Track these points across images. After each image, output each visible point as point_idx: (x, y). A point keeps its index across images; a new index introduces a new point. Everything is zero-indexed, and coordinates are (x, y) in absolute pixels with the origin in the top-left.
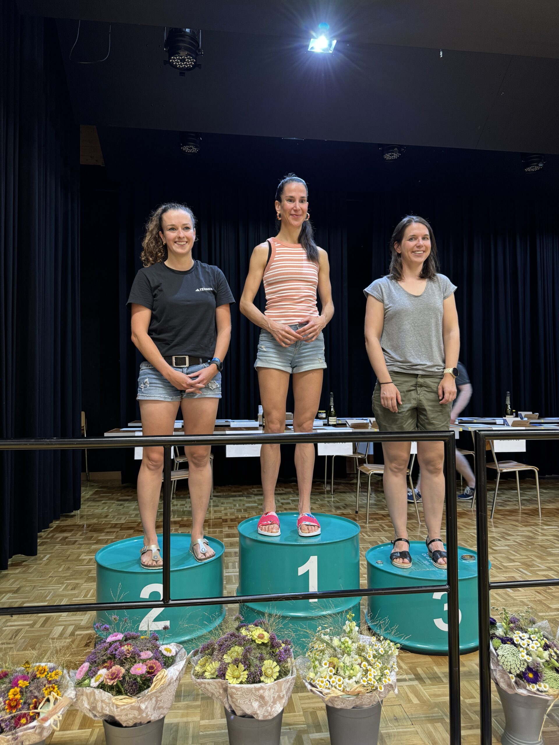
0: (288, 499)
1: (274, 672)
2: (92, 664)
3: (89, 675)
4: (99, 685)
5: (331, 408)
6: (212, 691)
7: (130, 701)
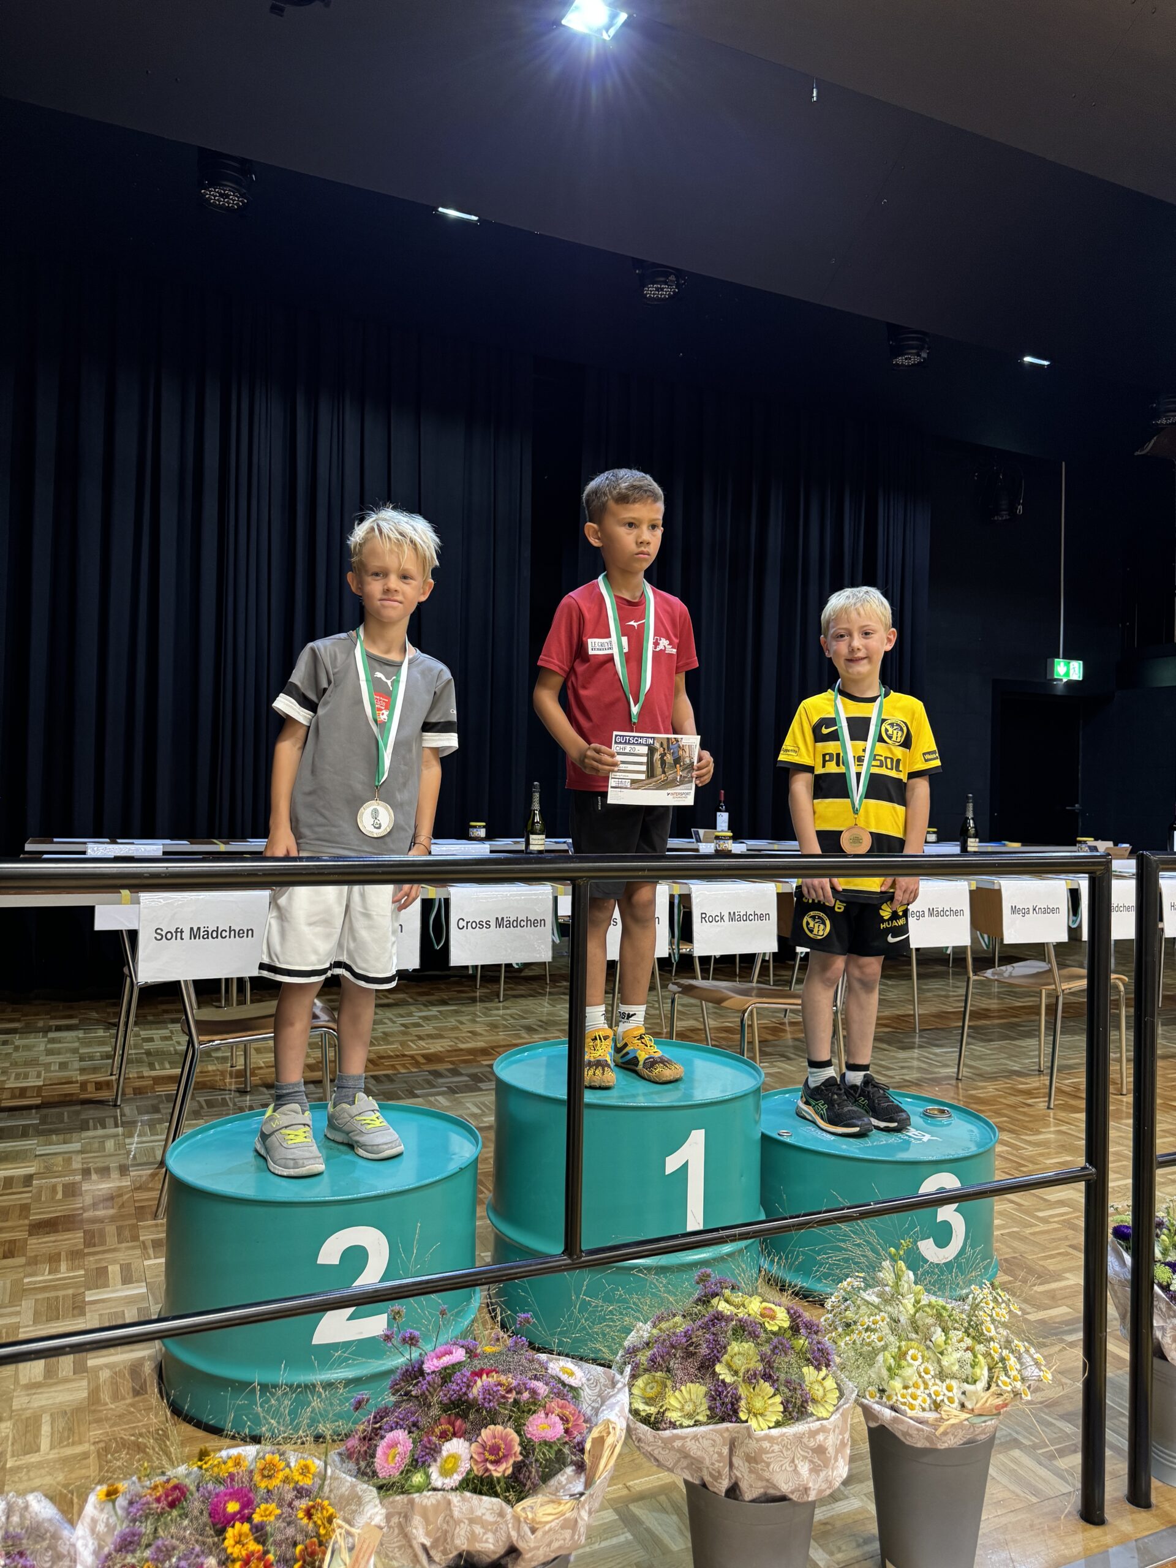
0: (410, 1015)
1: (827, 1389)
2: (410, 1432)
3: (420, 1460)
4: (461, 1483)
5: (534, 814)
6: (699, 1453)
7: (561, 1508)
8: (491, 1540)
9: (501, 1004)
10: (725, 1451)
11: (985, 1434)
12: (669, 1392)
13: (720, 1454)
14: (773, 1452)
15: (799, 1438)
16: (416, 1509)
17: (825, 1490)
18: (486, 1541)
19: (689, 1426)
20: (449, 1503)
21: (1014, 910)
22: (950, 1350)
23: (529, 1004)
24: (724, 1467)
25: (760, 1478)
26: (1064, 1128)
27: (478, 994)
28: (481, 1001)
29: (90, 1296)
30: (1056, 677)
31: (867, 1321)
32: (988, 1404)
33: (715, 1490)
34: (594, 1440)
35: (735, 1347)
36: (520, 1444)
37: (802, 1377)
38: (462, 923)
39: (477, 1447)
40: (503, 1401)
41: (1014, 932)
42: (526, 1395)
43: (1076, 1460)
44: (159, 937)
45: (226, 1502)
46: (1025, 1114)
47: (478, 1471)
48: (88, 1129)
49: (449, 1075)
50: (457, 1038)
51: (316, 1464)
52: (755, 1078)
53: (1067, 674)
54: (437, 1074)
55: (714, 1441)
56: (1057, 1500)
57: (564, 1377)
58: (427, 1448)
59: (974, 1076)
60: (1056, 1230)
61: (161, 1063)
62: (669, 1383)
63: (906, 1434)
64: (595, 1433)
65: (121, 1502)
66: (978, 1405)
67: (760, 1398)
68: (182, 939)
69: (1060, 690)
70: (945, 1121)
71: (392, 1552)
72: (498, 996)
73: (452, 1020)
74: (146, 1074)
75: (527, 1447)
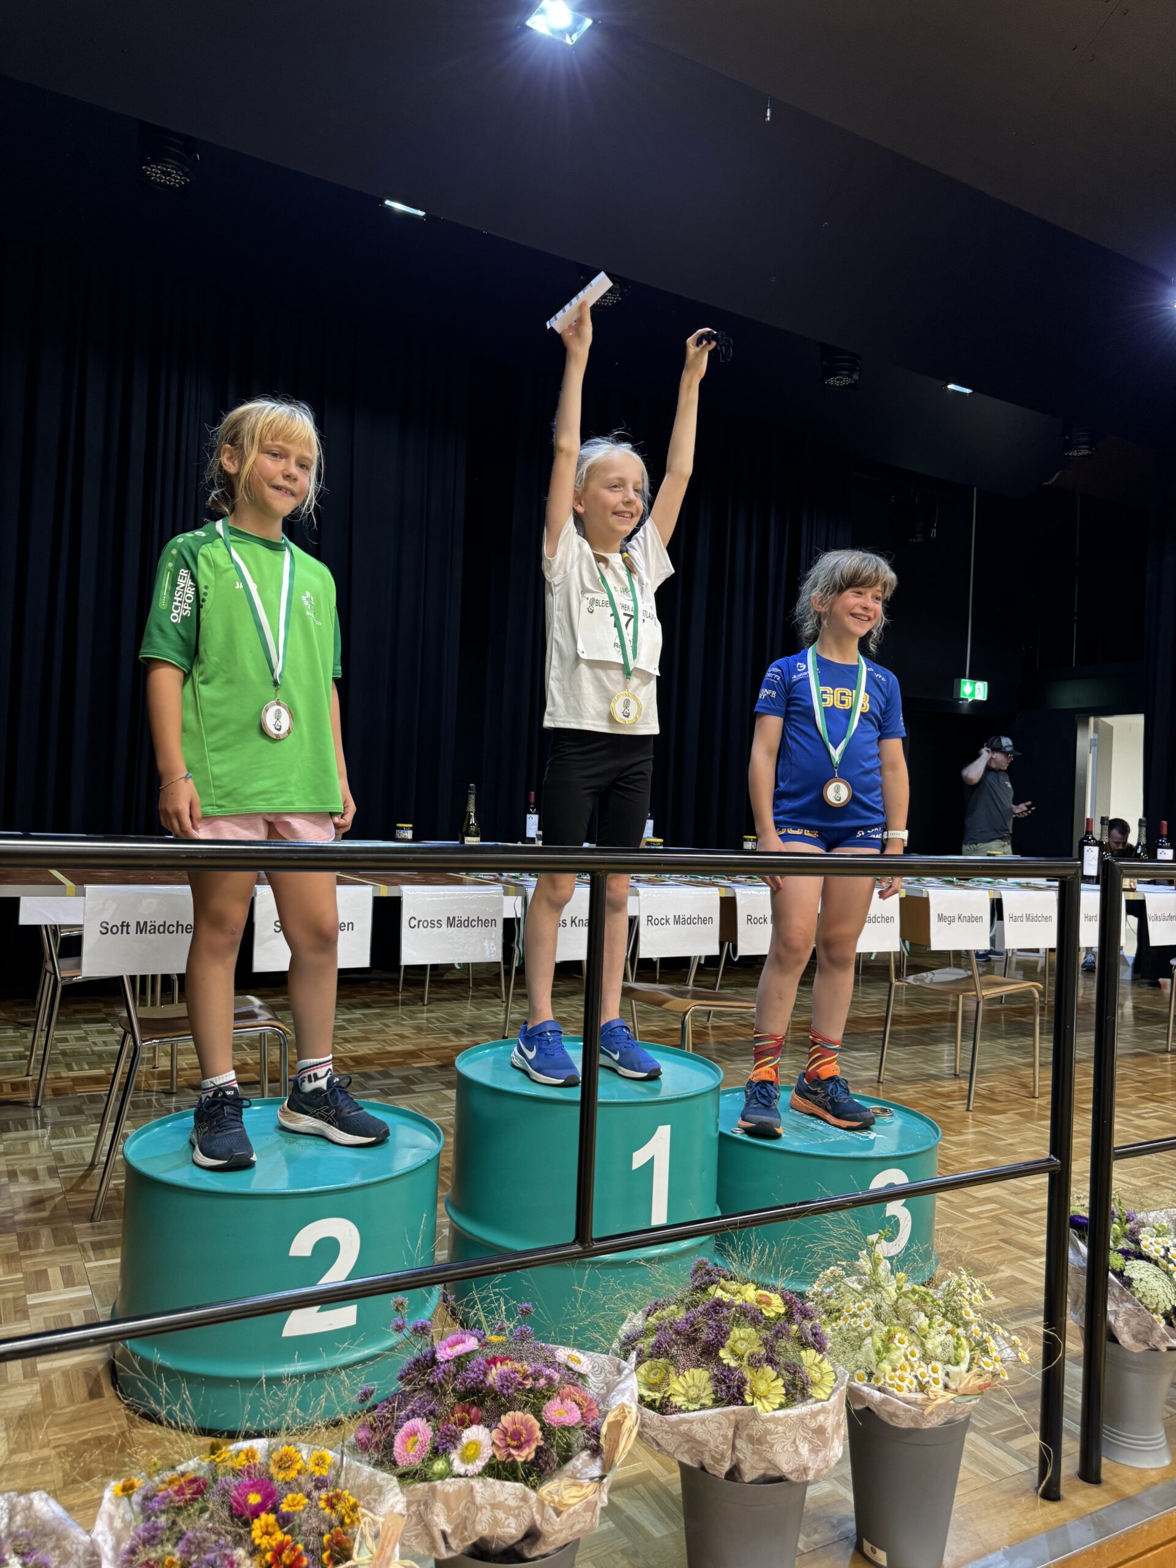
1: (825, 1371)
2: (428, 1421)
3: (440, 1447)
4: (485, 1468)
5: (470, 816)
6: (704, 1436)
7: (584, 1491)
8: (513, 1525)
9: (425, 1008)
10: (730, 1434)
11: (963, 1414)
12: (673, 1377)
13: (725, 1437)
14: (777, 1433)
15: (801, 1419)
16: (439, 1496)
17: (822, 1470)
18: (509, 1526)
19: (695, 1410)
20: (472, 1489)
21: (941, 918)
22: (933, 1333)
23: (453, 1007)
24: (727, 1450)
25: (764, 1459)
26: (984, 1129)
27: (400, 997)
28: (404, 1004)
29: (32, 1299)
30: (962, 696)
31: (853, 1309)
32: (970, 1385)
33: (716, 1473)
34: (610, 1425)
35: (737, 1333)
36: (541, 1429)
37: (801, 1359)
38: (414, 922)
39: (498, 1433)
40: (521, 1387)
41: (941, 939)
42: (542, 1382)
43: (1034, 1439)
44: (105, 931)
45: (247, 1494)
46: (946, 1115)
47: (501, 1456)
48: (9, 1131)
49: (378, 1076)
50: (384, 1041)
51: (331, 1456)
52: (713, 1077)
53: (973, 693)
54: (367, 1076)
55: (720, 1423)
56: (1015, 1478)
57: (571, 1365)
58: (447, 1435)
59: (894, 1080)
60: (985, 1225)
61: (79, 1064)
62: (671, 1369)
63: (892, 1415)
64: (610, 1418)
65: (137, 1498)
66: (962, 1386)
67: (764, 1381)
68: (128, 933)
69: (965, 710)
70: (888, 1120)
71: (409, 1540)
72: (422, 999)
73: (377, 1023)
74: (64, 1075)
75: (547, 1431)
